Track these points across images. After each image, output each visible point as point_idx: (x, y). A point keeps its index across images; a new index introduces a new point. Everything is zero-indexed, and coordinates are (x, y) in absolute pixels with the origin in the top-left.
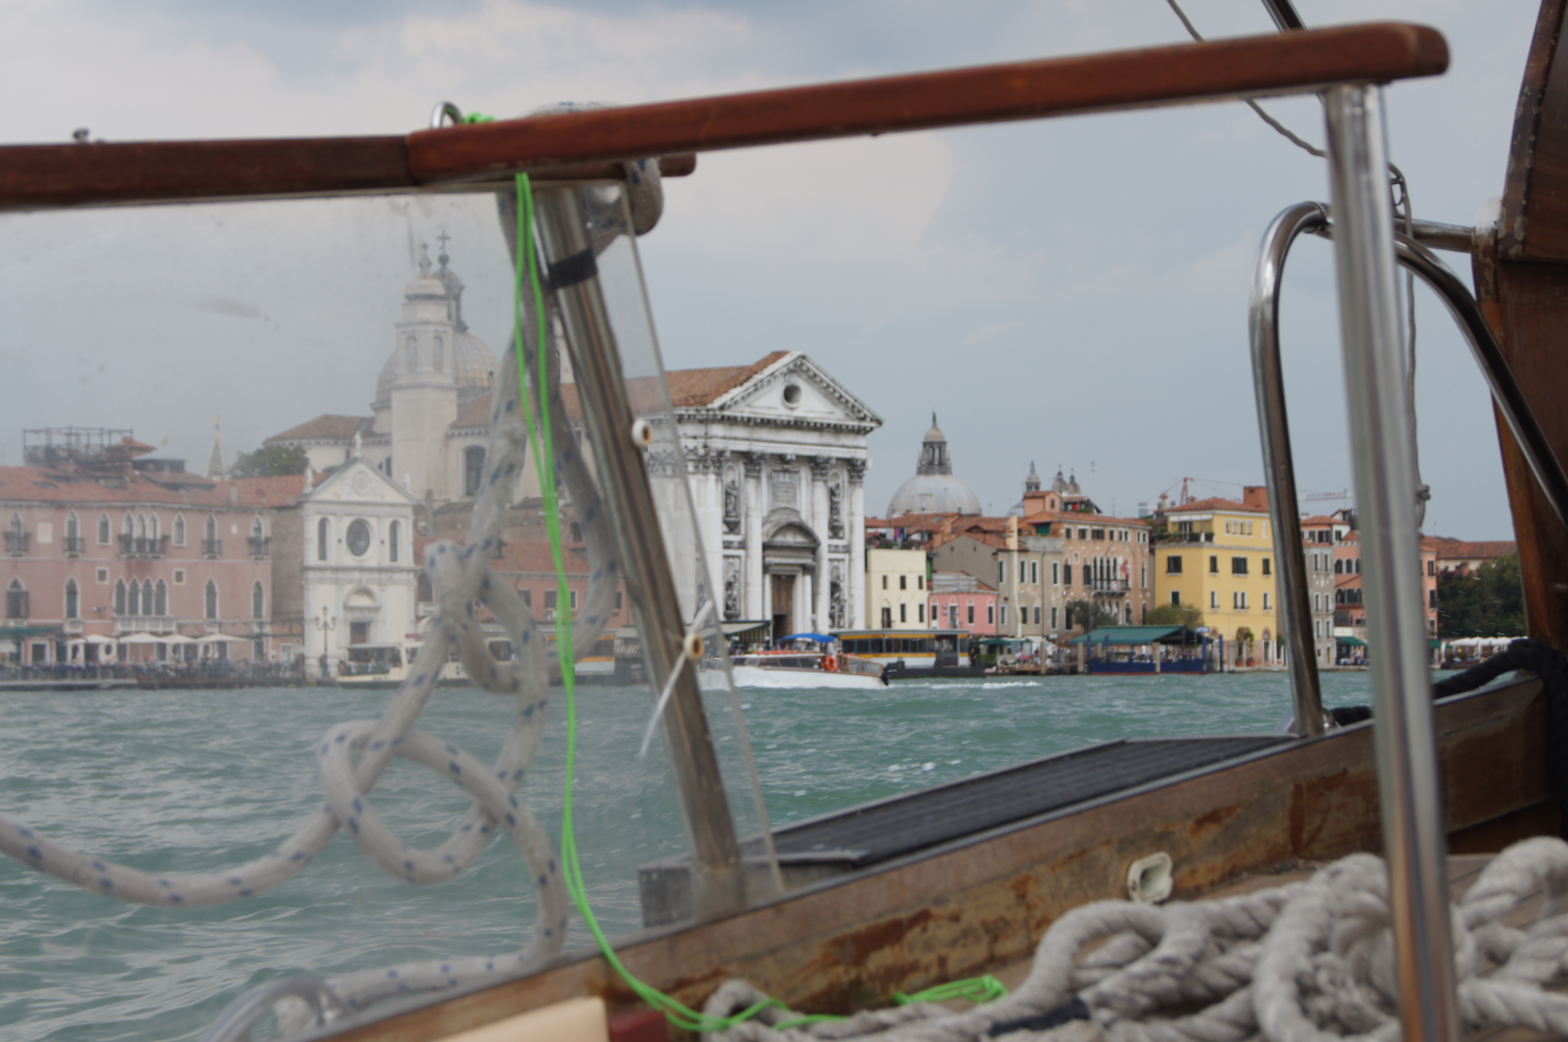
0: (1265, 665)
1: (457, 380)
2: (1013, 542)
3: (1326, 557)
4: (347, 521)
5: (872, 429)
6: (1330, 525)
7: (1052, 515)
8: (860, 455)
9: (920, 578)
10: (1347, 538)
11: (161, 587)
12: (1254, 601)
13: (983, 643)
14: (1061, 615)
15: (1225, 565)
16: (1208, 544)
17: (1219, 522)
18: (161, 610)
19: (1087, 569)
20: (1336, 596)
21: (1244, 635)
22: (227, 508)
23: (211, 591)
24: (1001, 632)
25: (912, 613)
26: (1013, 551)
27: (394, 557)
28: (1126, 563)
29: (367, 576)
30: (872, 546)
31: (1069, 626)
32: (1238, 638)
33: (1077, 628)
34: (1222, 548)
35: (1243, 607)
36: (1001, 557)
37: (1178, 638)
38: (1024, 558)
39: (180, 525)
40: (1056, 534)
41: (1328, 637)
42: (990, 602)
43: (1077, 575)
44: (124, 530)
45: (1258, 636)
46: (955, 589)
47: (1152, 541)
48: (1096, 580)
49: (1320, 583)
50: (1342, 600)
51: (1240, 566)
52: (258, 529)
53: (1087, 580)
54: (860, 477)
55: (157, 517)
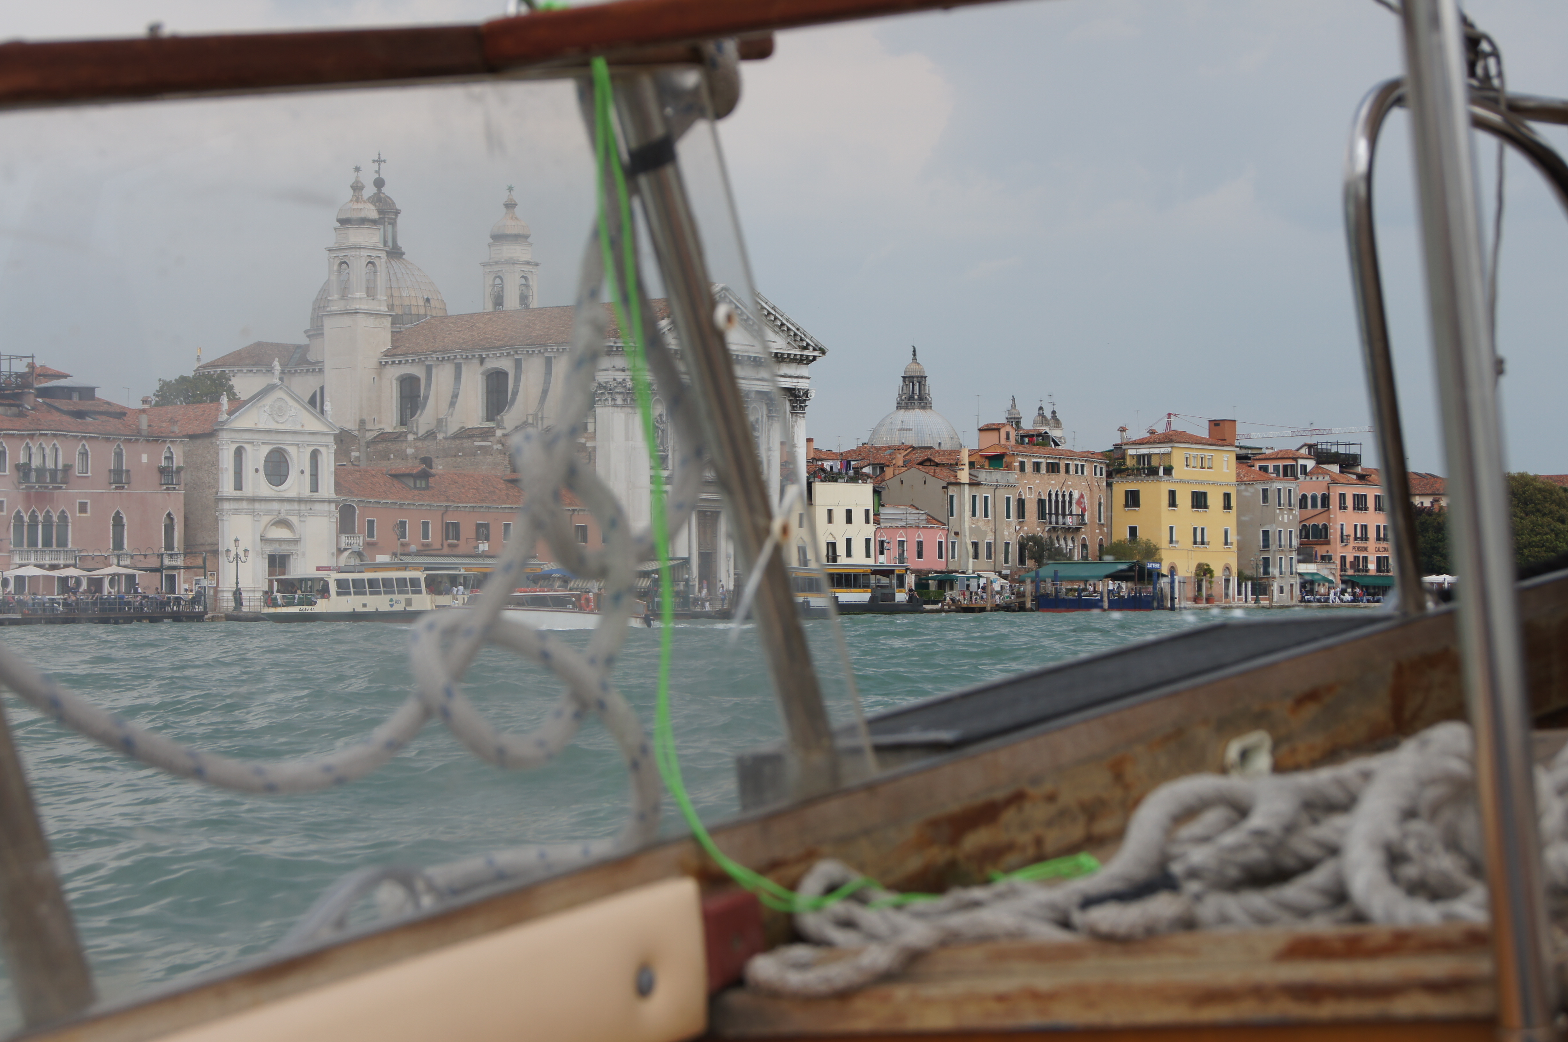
0: (1225, 603)
1: (391, 307)
2: (964, 476)
3: (1290, 491)
4: (265, 450)
5: (815, 358)
6: (1295, 459)
7: (1005, 447)
8: (802, 384)
9: (867, 512)
10: (1312, 473)
11: (63, 517)
12: (1214, 537)
13: (933, 579)
14: (1014, 550)
15: (1184, 499)
16: (1166, 477)
17: (1178, 456)
18: (62, 543)
19: (1041, 502)
20: (1301, 531)
21: (1204, 571)
22: (135, 437)
23: (118, 521)
24: (951, 568)
25: (858, 548)
26: (964, 484)
27: (315, 488)
28: (1082, 496)
29: (286, 506)
30: (816, 479)
31: (1022, 561)
32: (1197, 575)
33: (1030, 563)
34: (1181, 481)
35: (1203, 543)
36: (952, 490)
37: (1131, 574)
38: (975, 491)
39: (84, 454)
40: (1009, 467)
41: (1291, 574)
42: (940, 535)
43: (1031, 509)
44: (22, 460)
45: (1218, 572)
46: (904, 524)
47: (1109, 475)
48: (1050, 514)
49: (1283, 518)
50: (1307, 537)
51: (1199, 501)
52: (170, 458)
53: (1042, 514)
54: (803, 408)
55: (58, 446)
